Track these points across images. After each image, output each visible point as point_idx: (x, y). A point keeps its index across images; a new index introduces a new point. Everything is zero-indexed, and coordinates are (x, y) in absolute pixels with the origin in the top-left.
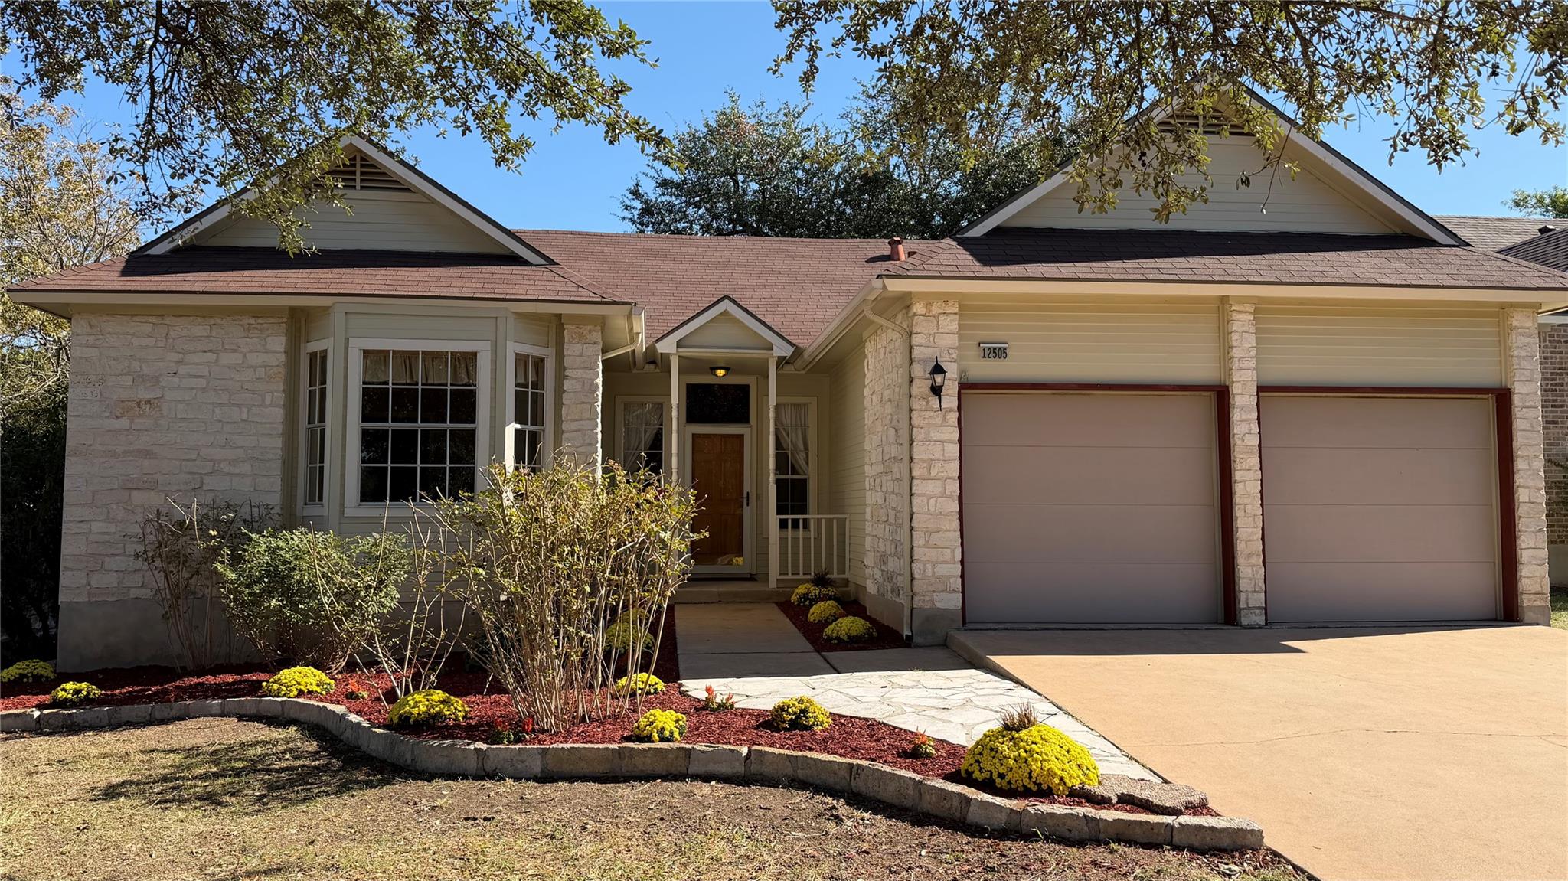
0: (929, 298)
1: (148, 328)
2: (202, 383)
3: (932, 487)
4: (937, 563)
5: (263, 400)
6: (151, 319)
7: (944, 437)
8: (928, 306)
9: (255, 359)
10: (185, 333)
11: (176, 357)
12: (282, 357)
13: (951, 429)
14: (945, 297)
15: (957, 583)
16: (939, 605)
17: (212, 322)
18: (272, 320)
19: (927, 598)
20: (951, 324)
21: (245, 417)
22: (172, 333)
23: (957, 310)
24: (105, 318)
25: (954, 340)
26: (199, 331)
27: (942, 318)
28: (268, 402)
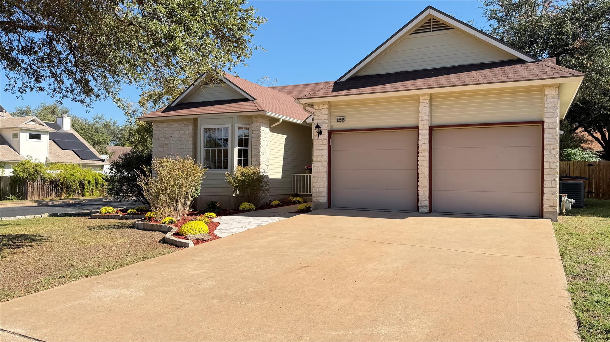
0: (319, 104)
1: (166, 126)
2: (176, 139)
3: (319, 164)
4: (320, 188)
5: (188, 143)
6: (167, 123)
7: (322, 148)
8: (319, 106)
9: (187, 132)
10: (173, 126)
11: (171, 132)
12: (192, 131)
13: (324, 145)
14: (323, 103)
15: (326, 194)
16: (320, 201)
17: (178, 123)
18: (190, 122)
19: (316, 199)
20: (326, 112)
21: (185, 147)
22: (171, 127)
23: (327, 107)
24: (159, 123)
25: (326, 117)
26: (176, 125)
27: (322, 110)
28: (189, 143)
